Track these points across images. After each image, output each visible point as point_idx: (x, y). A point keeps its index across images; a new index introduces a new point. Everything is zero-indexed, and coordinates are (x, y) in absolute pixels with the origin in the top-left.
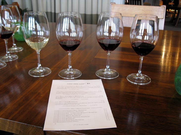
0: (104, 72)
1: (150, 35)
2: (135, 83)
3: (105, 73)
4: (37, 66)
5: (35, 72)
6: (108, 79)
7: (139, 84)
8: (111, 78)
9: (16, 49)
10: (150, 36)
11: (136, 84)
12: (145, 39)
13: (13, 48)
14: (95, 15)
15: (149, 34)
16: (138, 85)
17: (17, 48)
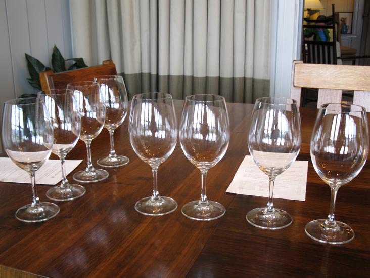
0: (263, 214)
1: (350, 140)
2: (321, 241)
3: (264, 216)
4: (151, 194)
5: (148, 206)
6: (271, 229)
7: (330, 243)
8: (278, 228)
9: (114, 160)
10: (351, 145)
11: (325, 242)
12: (341, 152)
13: (110, 158)
14: (240, 78)
15: (349, 138)
16: (327, 244)
17: (118, 159)
